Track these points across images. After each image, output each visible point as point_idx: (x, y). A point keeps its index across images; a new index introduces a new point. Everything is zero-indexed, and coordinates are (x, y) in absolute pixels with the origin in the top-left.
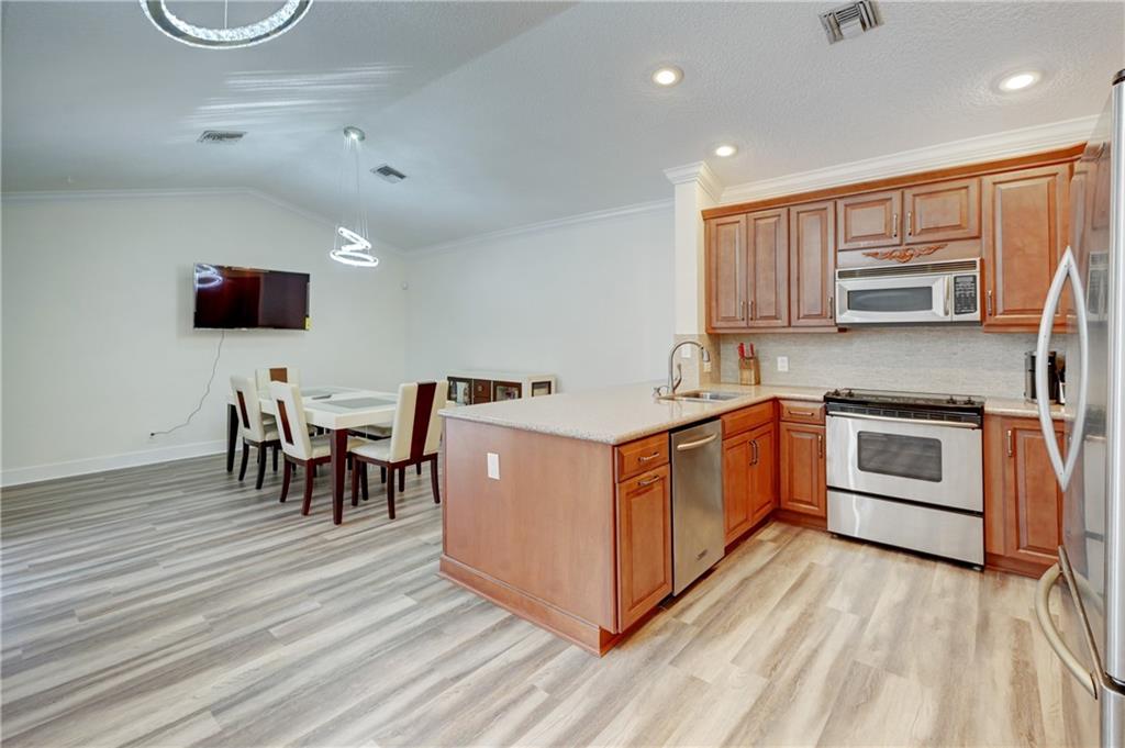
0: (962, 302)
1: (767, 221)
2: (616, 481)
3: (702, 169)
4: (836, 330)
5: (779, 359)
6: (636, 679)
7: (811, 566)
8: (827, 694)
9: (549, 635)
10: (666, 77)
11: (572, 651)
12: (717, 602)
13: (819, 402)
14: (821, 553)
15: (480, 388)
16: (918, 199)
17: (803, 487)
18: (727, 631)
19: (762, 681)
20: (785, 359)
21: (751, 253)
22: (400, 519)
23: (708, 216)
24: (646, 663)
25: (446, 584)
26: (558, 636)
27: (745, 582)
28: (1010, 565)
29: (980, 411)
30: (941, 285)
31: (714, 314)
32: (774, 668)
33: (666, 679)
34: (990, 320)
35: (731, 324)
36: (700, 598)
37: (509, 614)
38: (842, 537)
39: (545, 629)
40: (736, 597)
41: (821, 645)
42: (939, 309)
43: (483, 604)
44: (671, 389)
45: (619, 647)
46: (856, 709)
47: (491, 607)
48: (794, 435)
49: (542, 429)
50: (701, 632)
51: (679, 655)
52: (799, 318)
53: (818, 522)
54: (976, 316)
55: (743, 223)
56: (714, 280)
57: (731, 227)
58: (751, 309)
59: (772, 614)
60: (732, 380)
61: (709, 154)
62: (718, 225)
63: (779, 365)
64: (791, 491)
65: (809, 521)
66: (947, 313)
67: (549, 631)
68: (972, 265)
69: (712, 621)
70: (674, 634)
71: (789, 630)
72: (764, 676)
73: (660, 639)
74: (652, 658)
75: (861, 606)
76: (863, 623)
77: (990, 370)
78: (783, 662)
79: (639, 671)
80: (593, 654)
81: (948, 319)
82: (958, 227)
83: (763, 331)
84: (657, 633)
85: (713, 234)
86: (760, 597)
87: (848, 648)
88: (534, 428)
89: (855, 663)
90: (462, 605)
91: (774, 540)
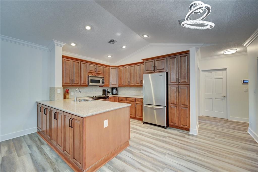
16: (98, 67)
23: (63, 57)
30: (101, 80)
31: (63, 82)
35: (68, 84)
42: (101, 84)
52: (82, 84)
55: (71, 61)
56: (63, 73)
57: (68, 61)
62: (65, 60)
63: (72, 93)
68: (103, 78)
77: (99, 92)
82: (101, 72)
83: (75, 86)
85: (63, 62)
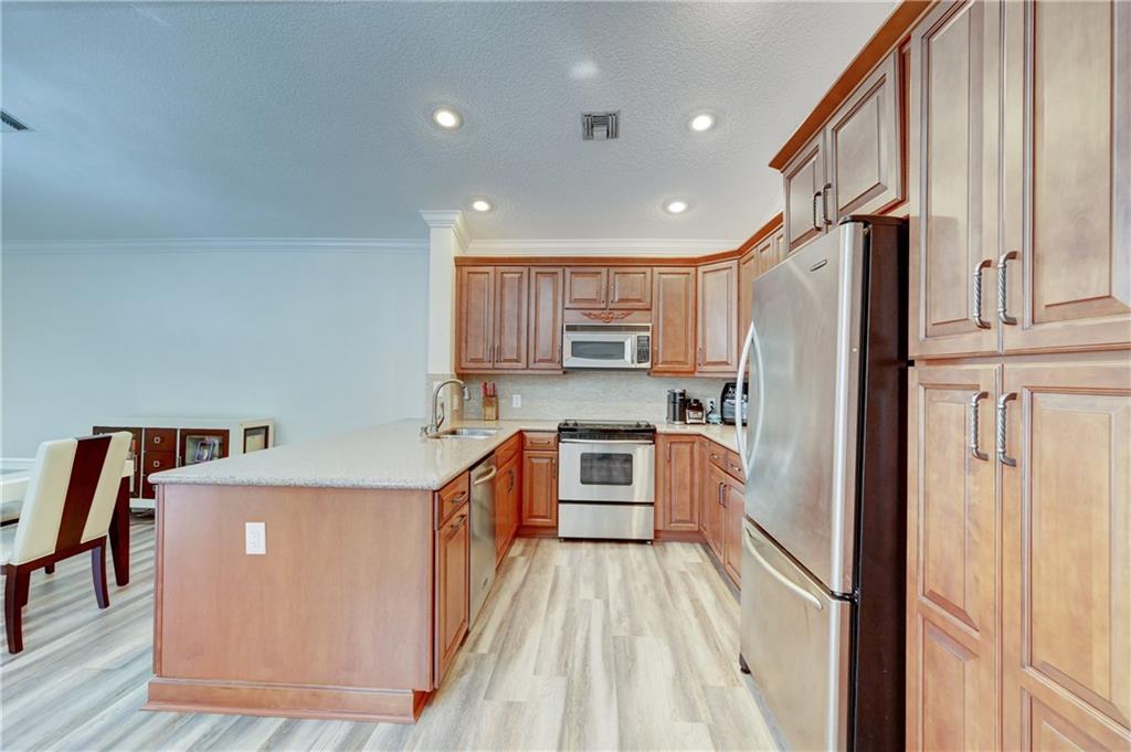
0: (642, 355)
1: (511, 276)
2: (436, 528)
3: (458, 218)
4: (561, 372)
5: (514, 396)
6: (460, 729)
7: (557, 568)
8: (608, 671)
9: (347, 723)
10: (446, 119)
11: (382, 729)
12: (501, 625)
13: (554, 432)
14: (559, 556)
15: (157, 440)
16: (617, 276)
17: (540, 505)
18: (519, 647)
19: (562, 681)
20: (519, 396)
21: (498, 303)
22: (34, 648)
23: (461, 263)
24: (463, 709)
25: (164, 718)
26: (357, 721)
27: (515, 597)
28: (666, 536)
29: (654, 431)
30: (630, 342)
31: (463, 355)
32: (566, 665)
33: (488, 714)
34: (655, 368)
35: (479, 365)
36: (487, 624)
37: (281, 721)
38: (567, 540)
39: (339, 718)
40: (514, 612)
41: (588, 631)
42: (628, 359)
43: (238, 721)
44: (434, 428)
45: (431, 704)
46: (629, 675)
47: (252, 722)
48: (534, 461)
49: (340, 483)
50: (499, 657)
51: (489, 687)
52: (535, 362)
53: (551, 531)
54: (647, 365)
55: (492, 274)
56: (464, 324)
57: (482, 276)
58: (497, 353)
59: (546, 619)
60: (473, 417)
61: (466, 206)
62: (469, 273)
63: (514, 402)
64: (531, 510)
65: (548, 532)
66: (633, 362)
67: (345, 719)
68: (647, 329)
69: (504, 642)
70: (477, 668)
71: (563, 628)
72: (563, 676)
73: (466, 679)
74: (467, 701)
75: (600, 591)
76: (607, 604)
77: (649, 402)
78: (571, 657)
79: (459, 720)
80: (406, 724)
81: (633, 366)
82: (639, 301)
83: (506, 372)
84: (461, 673)
85: (465, 281)
86: (532, 607)
87: (606, 627)
88: (328, 483)
89: (615, 638)
90: (205, 736)
91: (522, 554)
